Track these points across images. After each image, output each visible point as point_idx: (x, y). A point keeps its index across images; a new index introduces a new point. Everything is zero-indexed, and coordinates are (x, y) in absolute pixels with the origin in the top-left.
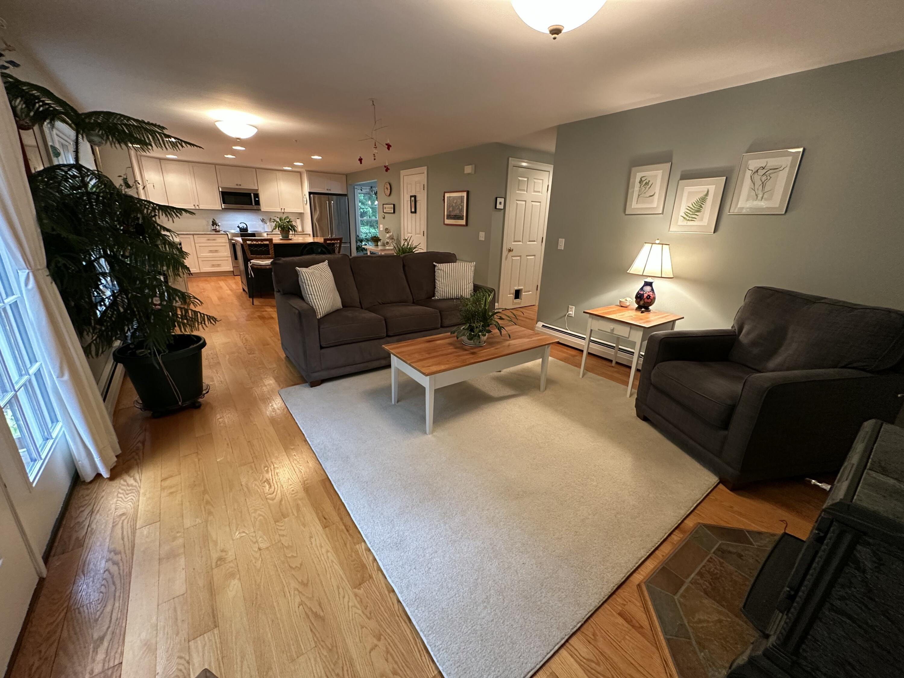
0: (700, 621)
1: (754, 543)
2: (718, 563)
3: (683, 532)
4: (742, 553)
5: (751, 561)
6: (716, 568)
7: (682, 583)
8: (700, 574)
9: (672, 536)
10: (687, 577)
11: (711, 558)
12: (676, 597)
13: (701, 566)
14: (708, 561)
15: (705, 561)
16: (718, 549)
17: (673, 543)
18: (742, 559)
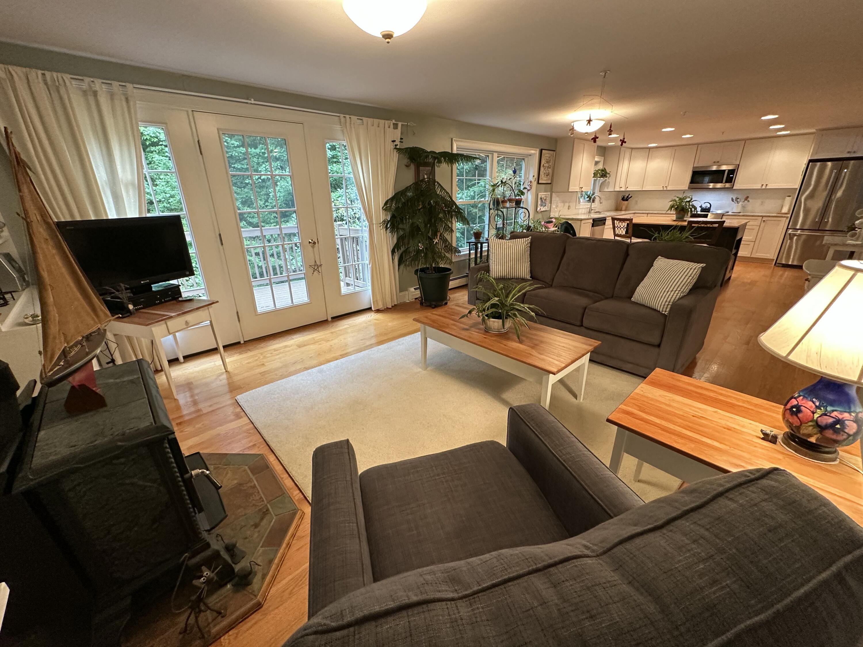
0: (227, 473)
1: (263, 548)
2: (257, 504)
3: (299, 501)
4: (257, 530)
5: (249, 532)
6: (254, 500)
7: (254, 474)
8: (254, 487)
9: (299, 491)
10: (256, 478)
11: (263, 501)
12: (246, 467)
13: (259, 490)
14: (261, 498)
15: (263, 496)
16: (268, 510)
17: (291, 489)
18: (252, 525)
